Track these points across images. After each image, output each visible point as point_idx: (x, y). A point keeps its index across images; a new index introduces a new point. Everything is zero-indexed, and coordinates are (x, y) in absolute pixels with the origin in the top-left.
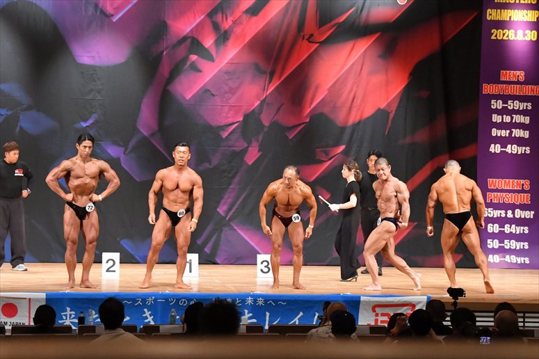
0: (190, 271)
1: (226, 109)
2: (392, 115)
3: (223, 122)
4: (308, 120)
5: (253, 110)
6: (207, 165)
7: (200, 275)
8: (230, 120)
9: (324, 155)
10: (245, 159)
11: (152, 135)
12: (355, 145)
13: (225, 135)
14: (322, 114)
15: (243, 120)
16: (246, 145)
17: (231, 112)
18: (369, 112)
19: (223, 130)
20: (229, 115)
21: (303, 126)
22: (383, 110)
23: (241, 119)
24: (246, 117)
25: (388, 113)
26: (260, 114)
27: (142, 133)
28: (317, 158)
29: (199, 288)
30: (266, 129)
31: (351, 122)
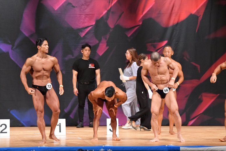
0: (60, 131)
1: (83, 16)
2: (200, 19)
3: (81, 26)
4: (141, 23)
5: (102, 17)
6: (70, 57)
7: (67, 134)
8: (86, 25)
9: (153, 48)
10: (97, 52)
11: (31, 36)
12: (174, 40)
13: (82, 35)
14: (150, 19)
15: (95, 24)
16: (98, 42)
17: (87, 19)
18: (184, 16)
19: (82, 31)
20: (86, 21)
21: (137, 28)
22: (194, 15)
23: (94, 23)
24: (98, 22)
25: (197, 17)
26: (107, 19)
27: (24, 35)
28: (148, 50)
29: (66, 143)
30: (111, 31)
31: (171, 23)
